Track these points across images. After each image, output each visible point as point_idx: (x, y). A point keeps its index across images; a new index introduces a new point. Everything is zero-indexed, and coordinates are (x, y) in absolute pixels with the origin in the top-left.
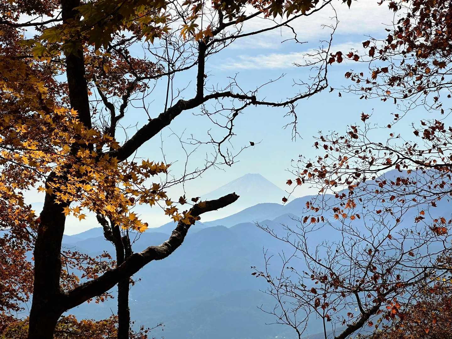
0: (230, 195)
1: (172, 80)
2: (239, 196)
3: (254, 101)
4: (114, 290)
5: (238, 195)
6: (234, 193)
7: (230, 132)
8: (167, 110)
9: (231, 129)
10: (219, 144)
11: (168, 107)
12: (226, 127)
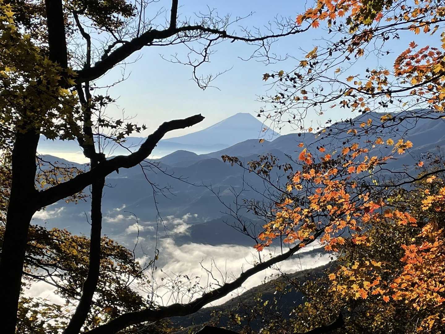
0: (196, 116)
1: (144, 9)
2: (204, 118)
3: (224, 34)
4: (88, 190)
5: (204, 116)
6: (200, 114)
7: (205, 59)
8: (139, 36)
9: (205, 57)
10: (195, 67)
11: (141, 33)
12: (201, 54)
